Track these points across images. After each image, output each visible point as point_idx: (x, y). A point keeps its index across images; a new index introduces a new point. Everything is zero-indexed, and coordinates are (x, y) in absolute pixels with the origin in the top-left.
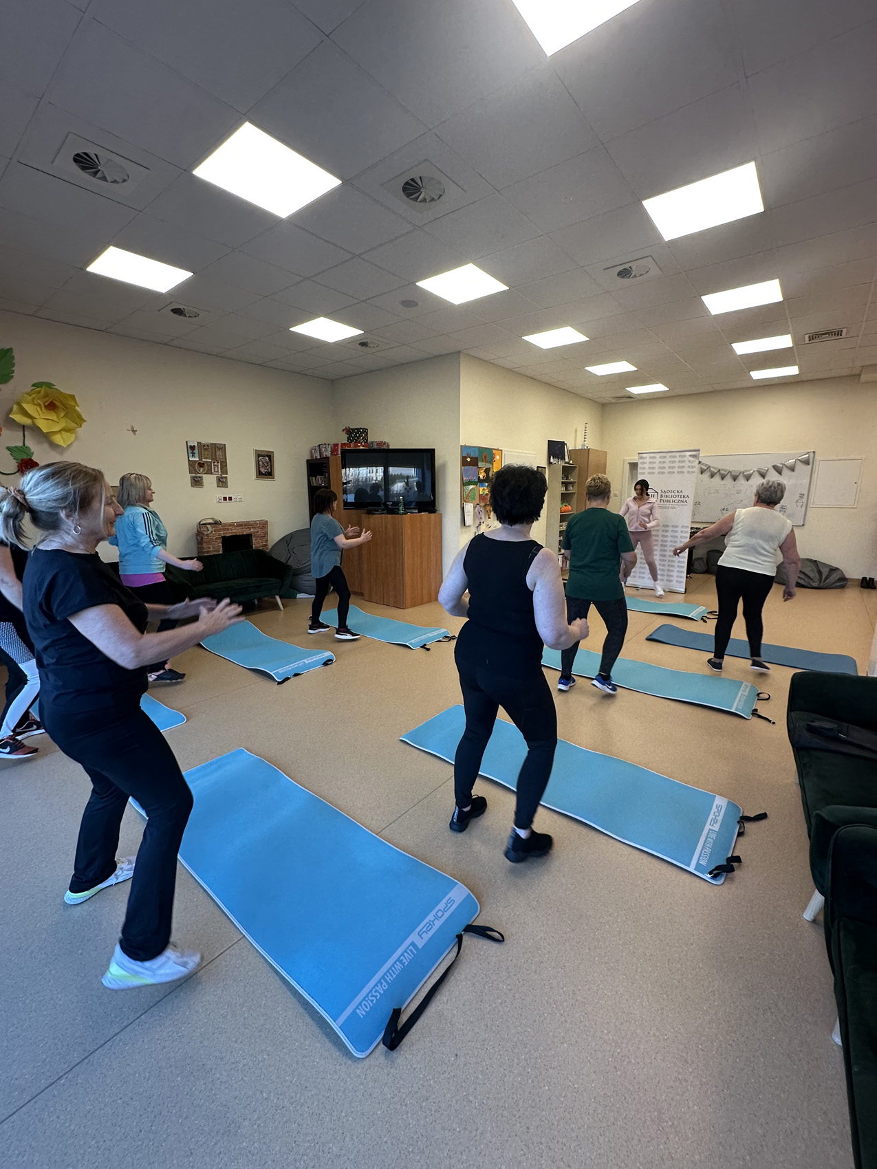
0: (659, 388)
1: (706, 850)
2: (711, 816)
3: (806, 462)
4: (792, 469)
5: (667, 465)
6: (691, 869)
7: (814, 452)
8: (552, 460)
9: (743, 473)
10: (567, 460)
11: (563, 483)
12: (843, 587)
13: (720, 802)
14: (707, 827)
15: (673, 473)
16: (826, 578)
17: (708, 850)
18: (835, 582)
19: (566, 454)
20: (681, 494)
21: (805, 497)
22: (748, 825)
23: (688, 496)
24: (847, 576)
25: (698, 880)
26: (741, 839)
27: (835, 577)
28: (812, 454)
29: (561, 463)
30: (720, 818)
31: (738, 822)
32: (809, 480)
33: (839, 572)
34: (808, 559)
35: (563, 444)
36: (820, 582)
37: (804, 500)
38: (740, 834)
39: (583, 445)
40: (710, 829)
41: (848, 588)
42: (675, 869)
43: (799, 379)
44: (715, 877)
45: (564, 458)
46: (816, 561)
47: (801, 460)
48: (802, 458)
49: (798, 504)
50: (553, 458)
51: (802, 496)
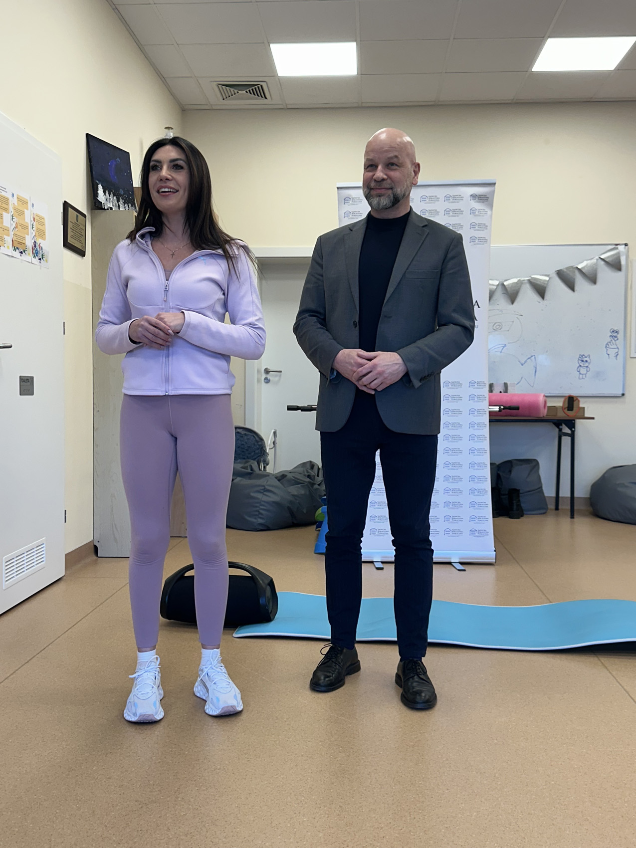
3: (616, 265)
4: (592, 279)
8: (100, 195)
28: (623, 248)
35: (125, 158)
37: (620, 342)
47: (607, 260)
48: (608, 257)
49: (610, 351)
50: (104, 192)
51: (615, 334)
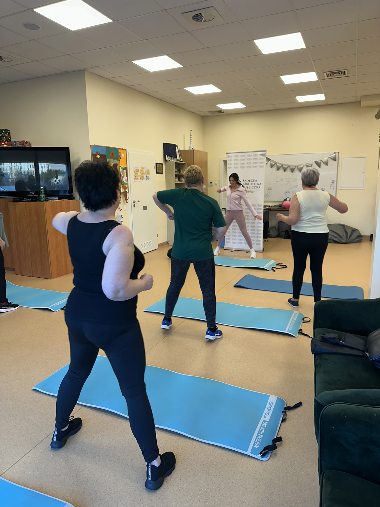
0: (239, 106)
1: (259, 437)
2: (266, 411)
3: (334, 159)
4: (326, 164)
5: (246, 162)
6: (248, 453)
7: (338, 152)
8: (167, 158)
9: (297, 166)
10: (178, 158)
11: (176, 175)
12: (360, 241)
13: (273, 399)
14: (263, 419)
15: (250, 167)
16: (350, 236)
17: (261, 437)
18: (355, 239)
19: (177, 153)
20: (256, 182)
21: (335, 182)
22: (289, 413)
23: (260, 184)
24: (362, 234)
25: (252, 460)
26: (283, 424)
27: (355, 235)
28: (337, 154)
29: (174, 161)
30: (271, 412)
31: (283, 412)
32: (336, 171)
33: (357, 232)
34: (339, 224)
35: (174, 146)
36: (347, 239)
37: (335, 184)
38: (284, 420)
39: (190, 147)
40: (264, 421)
41: (363, 242)
42: (238, 455)
43: (326, 103)
44: (264, 455)
45: (175, 157)
46: (344, 225)
47: (331, 158)
48: (332, 157)
49: (331, 187)
50: (168, 157)
51: (333, 182)
